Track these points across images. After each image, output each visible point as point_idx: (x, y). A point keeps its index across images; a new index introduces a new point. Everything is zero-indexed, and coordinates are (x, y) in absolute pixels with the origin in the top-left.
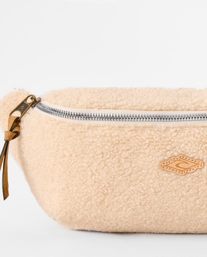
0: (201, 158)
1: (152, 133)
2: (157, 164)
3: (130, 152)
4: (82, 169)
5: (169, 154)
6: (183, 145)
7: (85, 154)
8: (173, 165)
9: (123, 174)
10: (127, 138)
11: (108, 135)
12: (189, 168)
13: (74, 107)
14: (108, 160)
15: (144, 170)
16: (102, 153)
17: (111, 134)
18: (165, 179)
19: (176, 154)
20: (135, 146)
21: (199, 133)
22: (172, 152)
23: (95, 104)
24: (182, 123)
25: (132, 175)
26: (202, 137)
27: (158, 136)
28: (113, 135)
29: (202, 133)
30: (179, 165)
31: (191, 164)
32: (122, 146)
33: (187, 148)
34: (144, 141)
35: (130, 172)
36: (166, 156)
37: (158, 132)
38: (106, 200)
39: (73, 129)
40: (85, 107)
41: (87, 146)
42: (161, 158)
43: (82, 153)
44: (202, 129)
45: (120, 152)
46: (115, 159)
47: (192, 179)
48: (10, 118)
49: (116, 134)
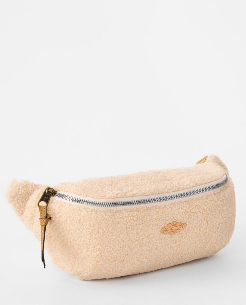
0: (185, 222)
1: (157, 210)
2: (160, 230)
3: (144, 224)
4: (112, 240)
5: (167, 222)
6: (176, 215)
7: (115, 230)
8: (169, 229)
9: (138, 240)
11: (131, 215)
12: (177, 230)
13: (103, 198)
14: (130, 232)
15: (151, 235)
18: (163, 239)
19: (171, 222)
20: (147, 220)
22: (169, 221)
24: (173, 201)
25: (144, 239)
26: (186, 209)
27: (161, 212)
28: (134, 215)
30: (172, 229)
31: (179, 227)
32: (139, 222)
33: (178, 217)
34: (153, 216)
35: (143, 238)
36: (165, 224)
38: (126, 259)
40: (113, 198)
41: (117, 224)
42: (163, 226)
43: (113, 229)
44: (185, 203)
45: (138, 226)
46: (134, 231)
47: (179, 236)
49: (136, 214)
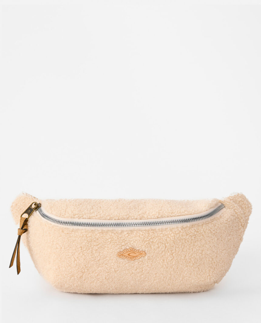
0: (144, 250)
1: (113, 234)
2: (116, 254)
3: (99, 246)
4: (68, 256)
5: (123, 248)
6: (132, 242)
7: (70, 247)
8: (126, 254)
9: (94, 260)
10: (97, 238)
11: (85, 236)
12: (136, 256)
13: (63, 217)
14: (85, 252)
15: (107, 258)
16: (81, 247)
17: (86, 235)
18: (121, 263)
19: (128, 248)
20: (101, 243)
21: (143, 235)
22: (125, 246)
23: (77, 216)
24: (132, 228)
25: (100, 261)
26: (144, 237)
27: (116, 237)
28: (88, 236)
29: (144, 235)
30: (130, 255)
31: (137, 254)
32: (94, 243)
33: (135, 244)
34: (107, 240)
35: (99, 259)
36: (121, 249)
37: (116, 234)
38: (84, 276)
39: (63, 231)
40: (70, 217)
41: (72, 242)
42: (118, 250)
43: (68, 247)
44: (145, 232)
45: (92, 247)
46: (89, 251)
47: (138, 263)
48: (21, 219)
49: (90, 235)
